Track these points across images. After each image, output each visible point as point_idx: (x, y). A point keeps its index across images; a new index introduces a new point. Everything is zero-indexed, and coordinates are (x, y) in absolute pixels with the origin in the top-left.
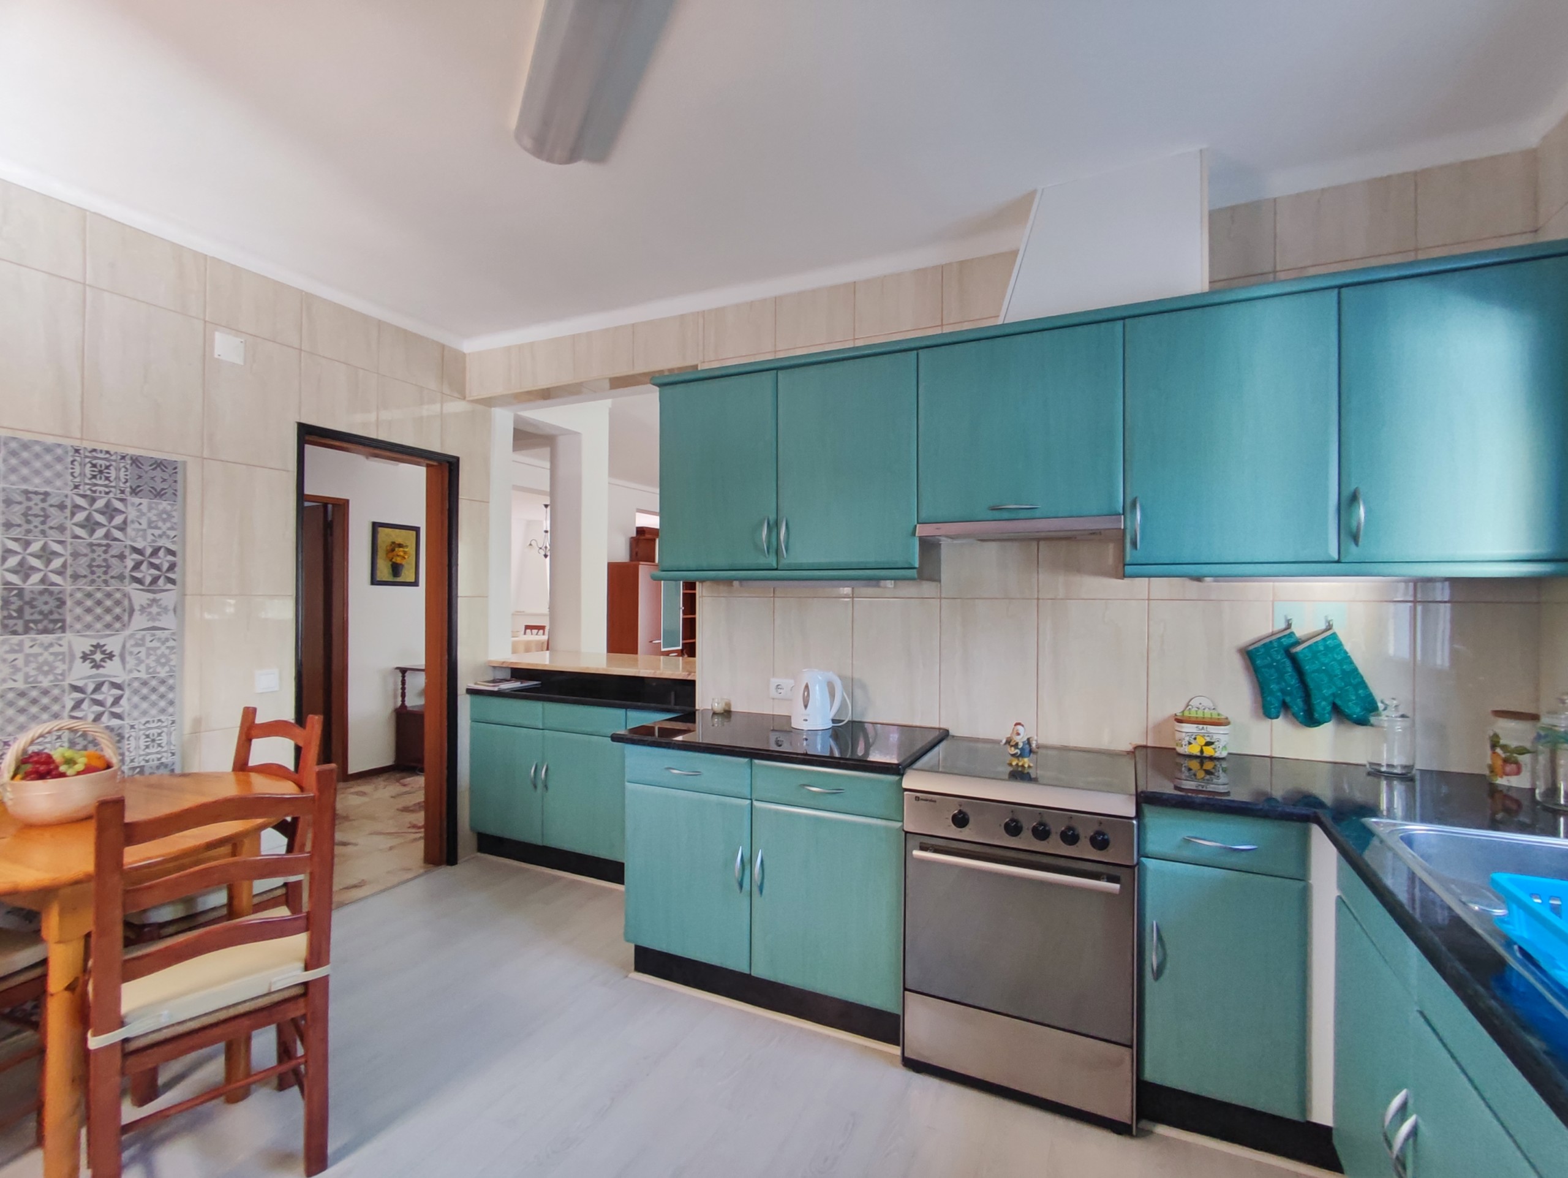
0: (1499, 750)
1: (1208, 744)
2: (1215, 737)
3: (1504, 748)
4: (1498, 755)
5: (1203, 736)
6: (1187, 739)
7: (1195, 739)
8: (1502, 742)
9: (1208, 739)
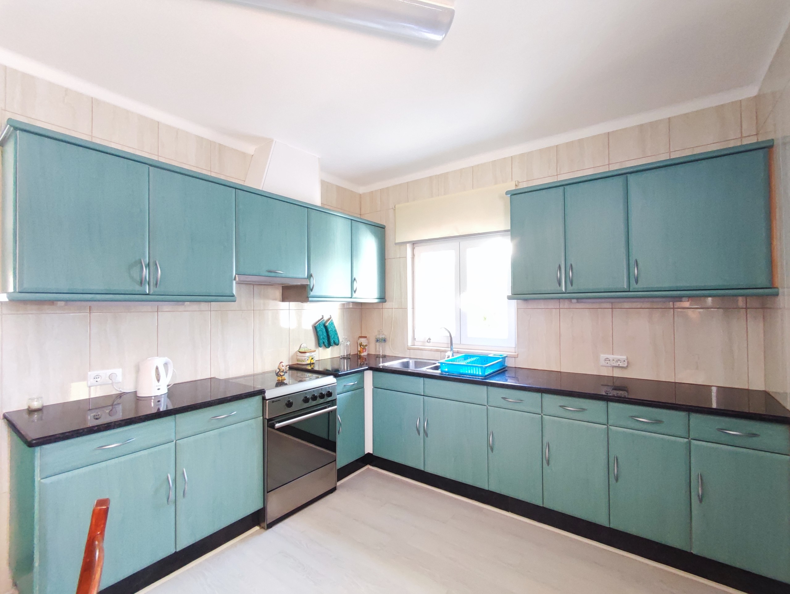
0: (362, 346)
1: (312, 359)
2: (314, 356)
3: (363, 346)
4: (362, 348)
5: (311, 357)
6: (307, 358)
7: (309, 358)
8: (363, 344)
9: (312, 357)
